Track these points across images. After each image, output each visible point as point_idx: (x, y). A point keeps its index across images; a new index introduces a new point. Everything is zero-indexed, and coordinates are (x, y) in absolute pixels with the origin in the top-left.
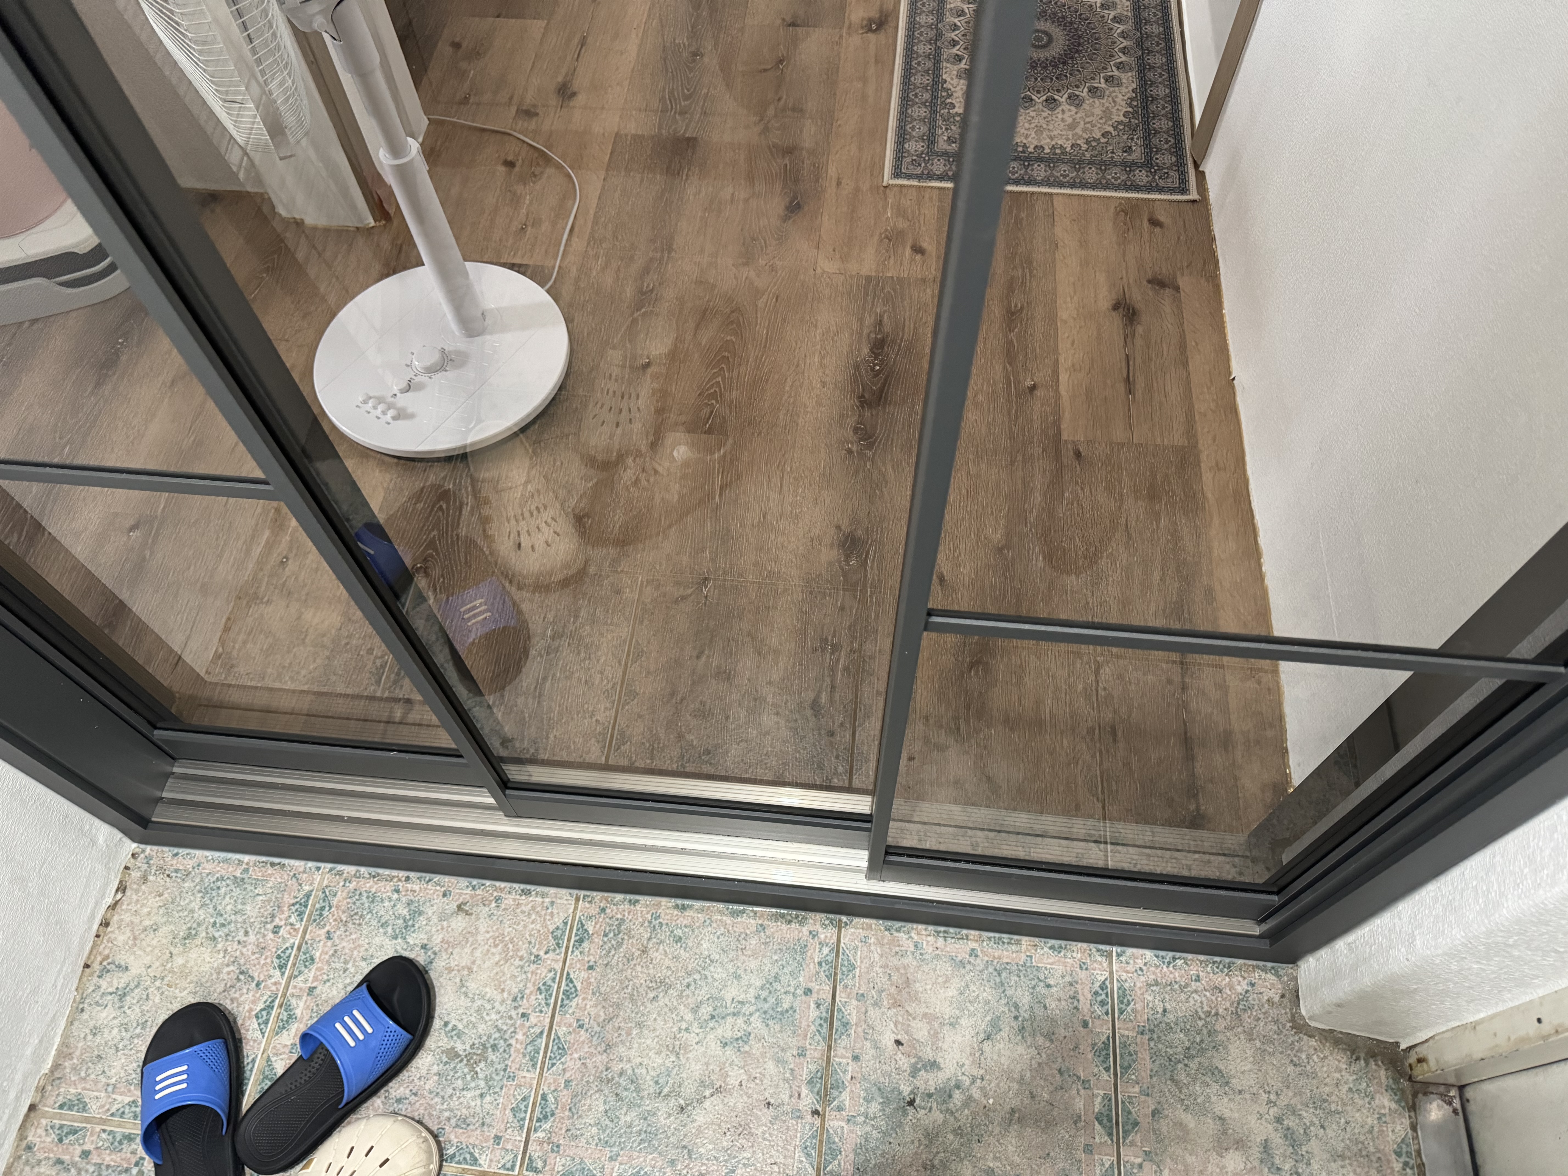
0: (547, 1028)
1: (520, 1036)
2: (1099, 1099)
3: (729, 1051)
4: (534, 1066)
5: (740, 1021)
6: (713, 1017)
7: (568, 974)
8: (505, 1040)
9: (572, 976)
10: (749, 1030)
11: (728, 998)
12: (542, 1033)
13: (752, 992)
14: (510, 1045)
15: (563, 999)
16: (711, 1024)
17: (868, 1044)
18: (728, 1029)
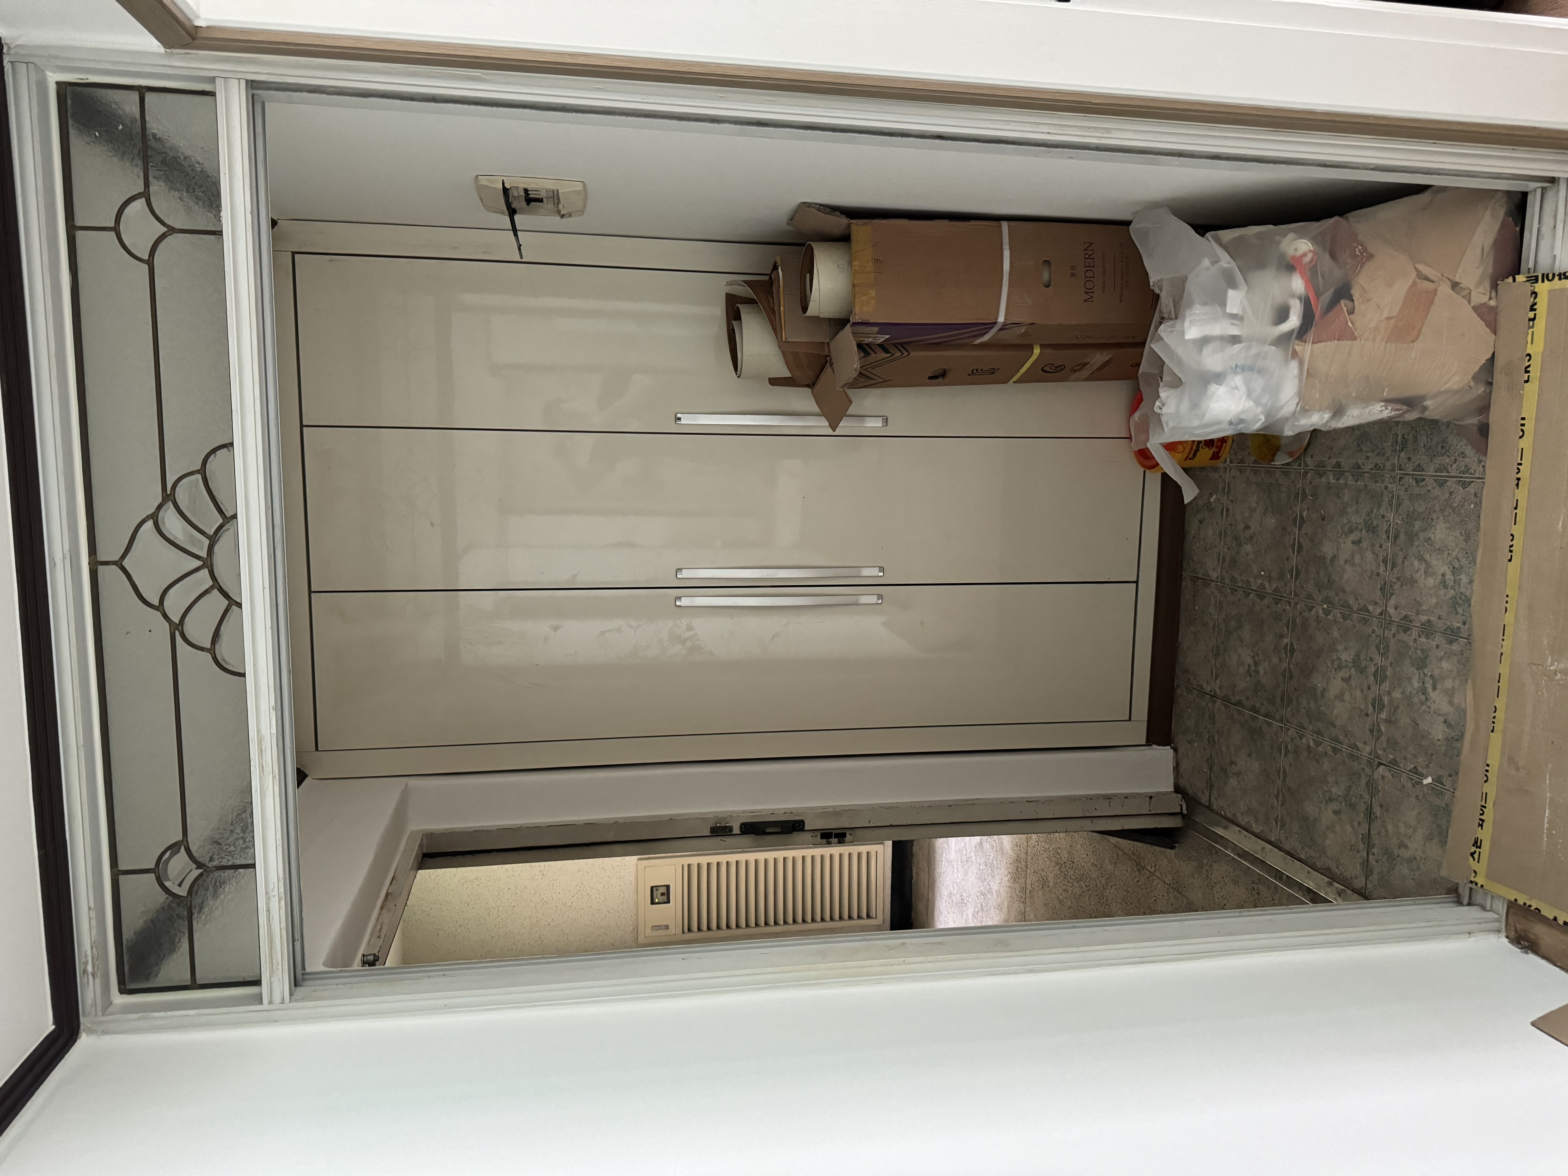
0: (1450, 474)
1: (1447, 460)
2: (1422, 771)
3: (1440, 577)
4: (1436, 471)
5: (1452, 583)
6: (1454, 568)
7: (1473, 482)
8: (1445, 453)
9: (1472, 484)
10: (1449, 589)
11: (1461, 577)
12: (1448, 472)
13: (1463, 590)
14: (1443, 456)
15: (1461, 481)
16: (1451, 568)
17: (1442, 654)
18: (1449, 576)
